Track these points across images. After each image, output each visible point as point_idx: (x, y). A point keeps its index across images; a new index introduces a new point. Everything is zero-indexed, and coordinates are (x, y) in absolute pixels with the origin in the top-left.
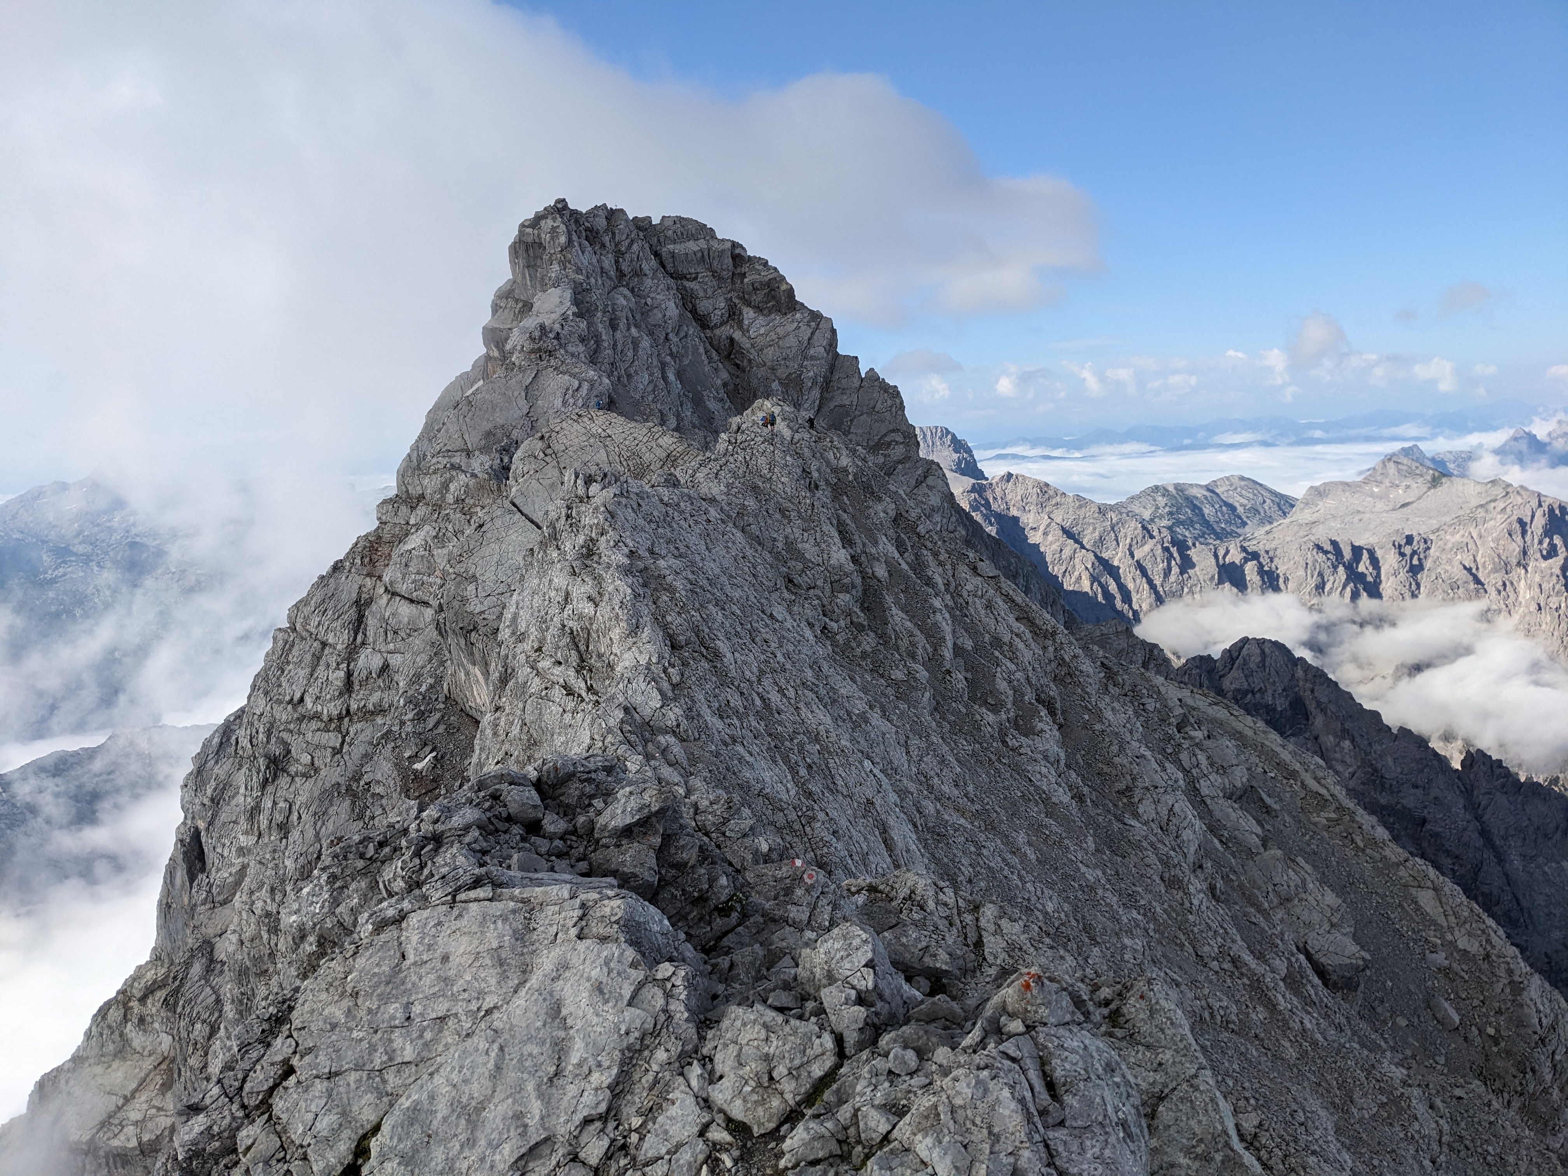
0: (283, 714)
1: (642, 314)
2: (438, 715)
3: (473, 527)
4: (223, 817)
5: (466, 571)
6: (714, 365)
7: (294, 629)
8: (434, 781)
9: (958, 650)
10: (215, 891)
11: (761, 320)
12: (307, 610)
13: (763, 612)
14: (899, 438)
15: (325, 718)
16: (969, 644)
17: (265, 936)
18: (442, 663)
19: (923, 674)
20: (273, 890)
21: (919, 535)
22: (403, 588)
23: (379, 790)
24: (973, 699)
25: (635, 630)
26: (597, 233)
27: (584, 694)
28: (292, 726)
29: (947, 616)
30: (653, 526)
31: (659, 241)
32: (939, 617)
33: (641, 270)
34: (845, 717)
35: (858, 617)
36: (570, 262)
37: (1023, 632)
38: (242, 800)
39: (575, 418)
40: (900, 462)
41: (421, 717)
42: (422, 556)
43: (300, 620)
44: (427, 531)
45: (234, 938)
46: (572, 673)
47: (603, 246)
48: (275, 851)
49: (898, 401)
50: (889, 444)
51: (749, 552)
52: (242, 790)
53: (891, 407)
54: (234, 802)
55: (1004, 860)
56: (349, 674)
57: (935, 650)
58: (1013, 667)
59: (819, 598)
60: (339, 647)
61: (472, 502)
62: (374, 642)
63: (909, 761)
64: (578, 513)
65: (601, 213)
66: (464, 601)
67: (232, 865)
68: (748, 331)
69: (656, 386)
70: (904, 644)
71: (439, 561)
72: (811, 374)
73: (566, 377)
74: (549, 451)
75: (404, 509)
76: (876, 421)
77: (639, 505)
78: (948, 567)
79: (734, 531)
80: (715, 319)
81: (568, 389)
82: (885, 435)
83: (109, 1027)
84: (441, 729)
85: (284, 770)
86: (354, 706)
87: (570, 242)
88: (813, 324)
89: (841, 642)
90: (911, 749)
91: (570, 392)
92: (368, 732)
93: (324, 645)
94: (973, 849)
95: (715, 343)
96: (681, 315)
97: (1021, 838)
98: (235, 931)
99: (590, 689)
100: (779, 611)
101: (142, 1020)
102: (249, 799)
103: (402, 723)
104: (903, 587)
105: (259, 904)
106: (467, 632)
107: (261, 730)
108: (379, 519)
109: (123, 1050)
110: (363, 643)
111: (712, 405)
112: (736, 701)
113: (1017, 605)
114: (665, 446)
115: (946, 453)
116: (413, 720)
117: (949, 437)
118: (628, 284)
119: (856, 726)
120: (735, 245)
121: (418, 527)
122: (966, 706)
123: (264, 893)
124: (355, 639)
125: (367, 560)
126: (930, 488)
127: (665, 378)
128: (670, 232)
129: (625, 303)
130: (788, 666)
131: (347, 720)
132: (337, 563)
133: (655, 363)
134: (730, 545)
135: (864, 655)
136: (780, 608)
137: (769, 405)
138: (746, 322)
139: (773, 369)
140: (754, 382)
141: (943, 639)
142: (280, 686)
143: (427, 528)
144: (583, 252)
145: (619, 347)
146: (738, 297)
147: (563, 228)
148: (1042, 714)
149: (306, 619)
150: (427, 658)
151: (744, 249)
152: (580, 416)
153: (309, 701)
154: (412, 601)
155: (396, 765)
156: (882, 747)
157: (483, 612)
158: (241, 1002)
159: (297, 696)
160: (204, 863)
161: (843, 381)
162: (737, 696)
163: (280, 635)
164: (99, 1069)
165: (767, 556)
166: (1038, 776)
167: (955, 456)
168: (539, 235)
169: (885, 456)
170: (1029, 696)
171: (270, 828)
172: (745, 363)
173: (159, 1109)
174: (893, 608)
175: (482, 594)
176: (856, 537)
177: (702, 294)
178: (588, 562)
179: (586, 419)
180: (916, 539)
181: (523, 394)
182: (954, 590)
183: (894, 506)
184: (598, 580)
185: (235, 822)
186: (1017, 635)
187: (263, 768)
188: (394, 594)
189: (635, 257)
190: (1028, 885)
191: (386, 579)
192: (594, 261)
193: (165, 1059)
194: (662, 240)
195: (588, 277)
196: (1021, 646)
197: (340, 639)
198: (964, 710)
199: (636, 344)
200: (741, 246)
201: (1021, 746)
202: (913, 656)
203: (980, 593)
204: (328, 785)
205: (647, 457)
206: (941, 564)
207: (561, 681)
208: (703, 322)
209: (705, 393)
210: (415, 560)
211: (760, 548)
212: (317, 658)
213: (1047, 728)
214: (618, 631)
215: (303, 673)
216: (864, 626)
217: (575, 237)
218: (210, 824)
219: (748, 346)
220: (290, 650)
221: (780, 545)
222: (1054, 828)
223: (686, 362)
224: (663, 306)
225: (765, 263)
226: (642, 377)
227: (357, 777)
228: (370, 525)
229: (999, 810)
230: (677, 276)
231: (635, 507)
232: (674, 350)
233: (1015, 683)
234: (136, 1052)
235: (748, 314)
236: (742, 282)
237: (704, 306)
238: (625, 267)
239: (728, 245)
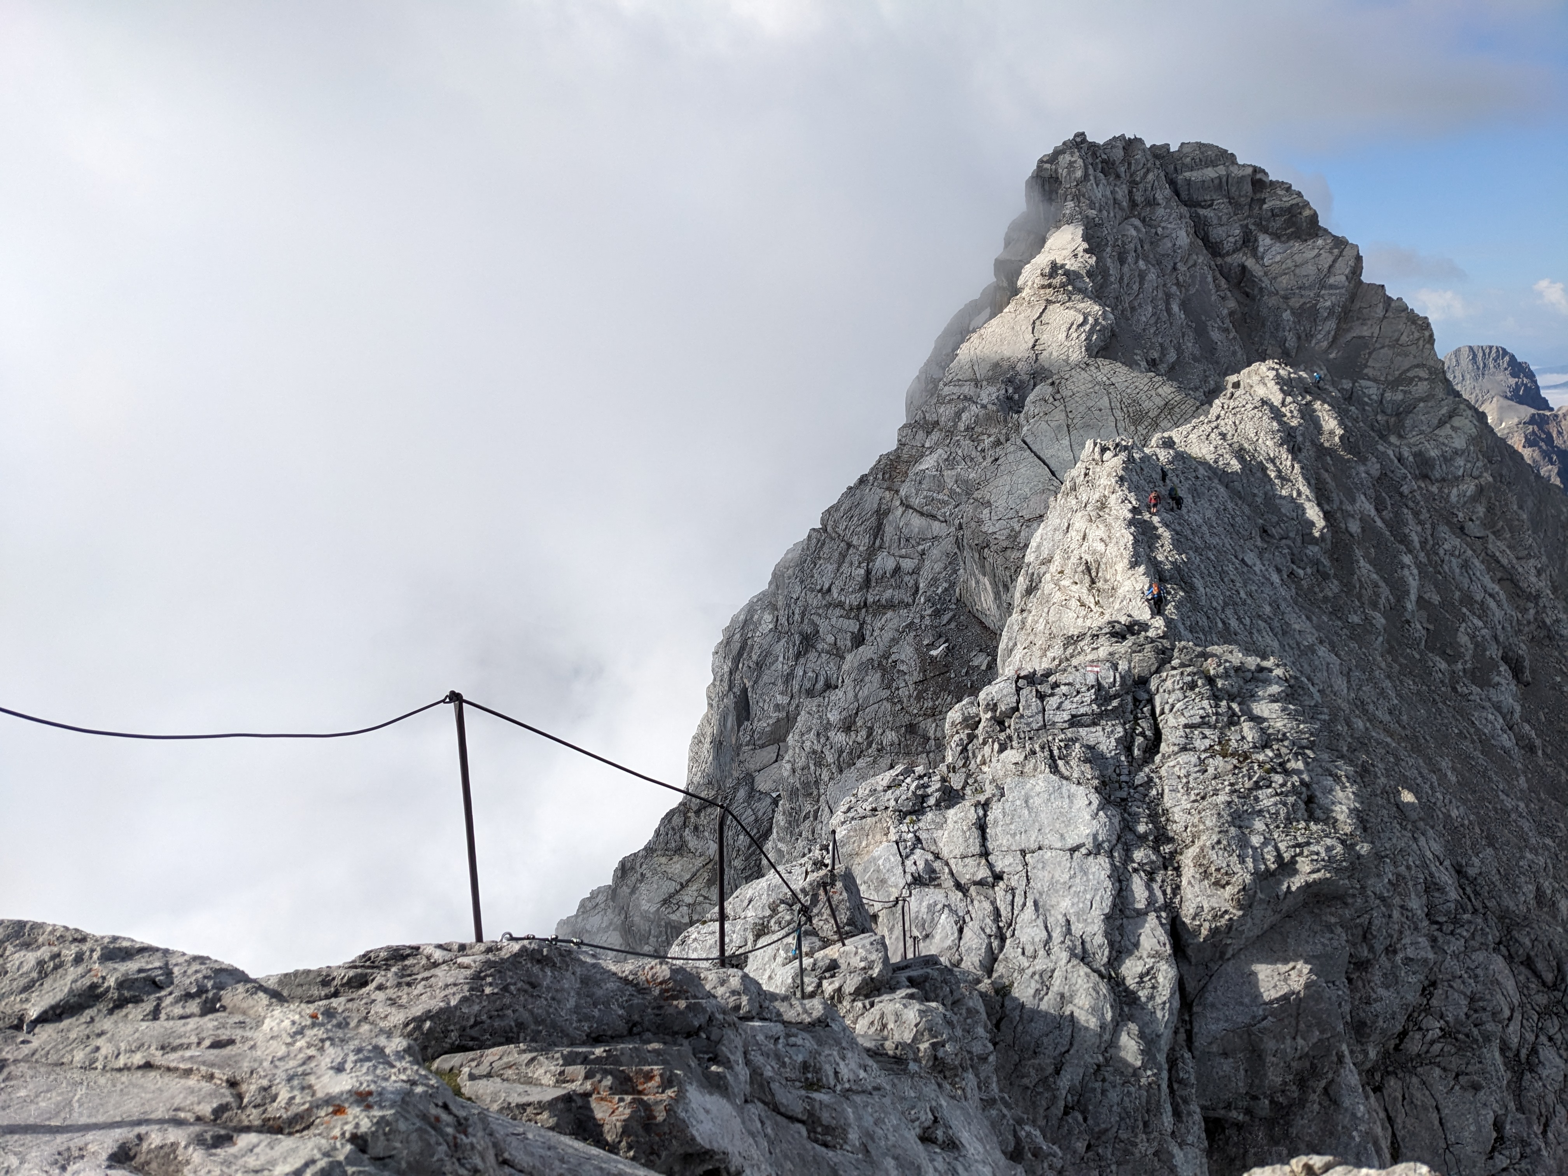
0: (815, 600)
1: (1152, 243)
2: (951, 614)
3: (989, 460)
4: (765, 678)
5: (983, 498)
6: (1222, 294)
7: (825, 530)
8: (945, 666)
9: (1421, 602)
10: (756, 736)
11: (1278, 247)
12: (837, 516)
13: (1236, 557)
14: (1424, 374)
15: (847, 608)
16: (1436, 599)
17: (812, 768)
18: (955, 571)
19: (1380, 621)
20: (818, 734)
21: (1401, 495)
22: (916, 502)
23: (903, 668)
24: (1430, 648)
25: (1134, 565)
26: (1113, 163)
27: (1092, 606)
28: (821, 611)
29: (1415, 572)
30: (1151, 485)
31: (1175, 168)
32: (1406, 572)
33: (1154, 199)
34: (1295, 646)
35: (1324, 566)
36: (1084, 196)
37: (1498, 593)
38: (781, 666)
39: (1083, 366)
40: (1421, 400)
41: (937, 614)
42: (934, 476)
43: (831, 523)
44: (941, 453)
45: (788, 766)
46: (1085, 591)
47: (1118, 176)
48: (819, 706)
49: (1427, 334)
50: (1411, 380)
51: (1230, 505)
52: (781, 659)
53: (1418, 339)
54: (773, 668)
55: (1420, 773)
56: (868, 572)
57: (1398, 601)
58: (1480, 624)
59: (1289, 547)
60: (861, 548)
61: (980, 430)
62: (889, 547)
63: (1348, 689)
64: (1094, 473)
65: (1119, 144)
66: (980, 522)
67: (771, 717)
68: (1263, 258)
69: (1159, 318)
70: (1367, 593)
71: (947, 480)
72: (1328, 304)
73: (1072, 312)
74: (1058, 396)
75: (921, 434)
76: (1398, 355)
77: (1142, 469)
78: (1428, 526)
79: (1219, 487)
80: (1228, 246)
81: (1072, 324)
82: (1408, 370)
83: (673, 829)
84: (953, 625)
85: (813, 647)
86: (870, 600)
87: (1086, 176)
88: (1336, 251)
89: (1306, 587)
90: (1352, 679)
91: (1075, 326)
92: (896, 621)
93: (849, 545)
94: (1392, 760)
95: (1225, 270)
96: (1191, 243)
97: (1445, 764)
98: (789, 761)
99: (1097, 603)
100: (1251, 558)
101: (696, 828)
102: (785, 667)
103: (922, 617)
104: (1375, 542)
105: (808, 744)
106: (981, 548)
107: (797, 611)
108: (899, 441)
109: (681, 849)
110: (880, 547)
111: (1216, 335)
112: (1204, 622)
113: (1502, 566)
114: (1164, 395)
115: (1500, 377)
116: (930, 616)
117: (1507, 358)
118: (1139, 214)
119: (1303, 653)
120: (1256, 170)
121: (932, 450)
122: (1421, 653)
123: (812, 735)
124: (874, 543)
125: (887, 476)
126: (1454, 428)
127: (1168, 310)
128: (1188, 159)
129: (1134, 233)
130: (1249, 601)
131: (864, 610)
132: (862, 477)
133: (1160, 295)
134: (1214, 498)
135: (1326, 599)
136: (1251, 555)
137: (1265, 369)
138: (1261, 249)
139: (1286, 298)
140: (1264, 312)
141: (1407, 593)
142: (812, 577)
143: (940, 451)
144: (1097, 185)
145: (1126, 281)
146: (1254, 224)
147: (1080, 162)
148: (1501, 669)
149: (836, 524)
150: (943, 566)
151: (1266, 174)
152: (1088, 365)
153: (835, 592)
154: (922, 514)
155: (917, 650)
156: (1325, 674)
157: (995, 533)
158: (791, 814)
159: (826, 586)
160: (749, 713)
161: (1365, 311)
162: (1205, 619)
163: (814, 534)
164: (663, 860)
165: (1247, 510)
166: (1484, 721)
167: (1512, 381)
168: (1056, 170)
169: (1405, 392)
170: (1494, 652)
171: (800, 692)
172: (1256, 291)
173: (705, 898)
174: (1362, 561)
175: (995, 518)
176: (1334, 495)
177: (1215, 221)
178: (1101, 513)
179: (1093, 368)
180: (1398, 498)
181: (1030, 328)
182: (1431, 546)
183: (1378, 466)
184: (1108, 527)
185: (773, 684)
186: (1491, 595)
187: (797, 643)
188: (908, 507)
189: (1149, 186)
190: (1438, 794)
191: (903, 493)
192: (1108, 193)
193: (711, 861)
194: (1179, 167)
195: (1100, 211)
196: (1493, 604)
197: (862, 542)
198: (1418, 656)
199: (1142, 276)
200: (1263, 171)
201: (1470, 694)
202: (1374, 605)
203: (1457, 553)
204: (864, 659)
205: (1146, 405)
206: (1421, 523)
207: (1077, 596)
208: (1214, 249)
209: (1209, 323)
210: (927, 479)
211: (1240, 502)
212: (843, 556)
213: (1503, 682)
214: (1121, 565)
215: (831, 567)
216: (1329, 575)
217: (1091, 171)
218: (755, 682)
219: (1261, 274)
220: (822, 547)
221: (1259, 500)
222: (1480, 761)
223: (1192, 291)
224: (1174, 235)
225: (1289, 188)
226: (1146, 310)
227: (886, 656)
228: (891, 445)
229: (1428, 738)
230: (1190, 203)
231: (1138, 470)
232: (1181, 279)
233: (1479, 639)
234: (690, 851)
235: (1264, 240)
236: (1260, 208)
237: (1217, 233)
238: (1139, 198)
239: (1250, 171)
